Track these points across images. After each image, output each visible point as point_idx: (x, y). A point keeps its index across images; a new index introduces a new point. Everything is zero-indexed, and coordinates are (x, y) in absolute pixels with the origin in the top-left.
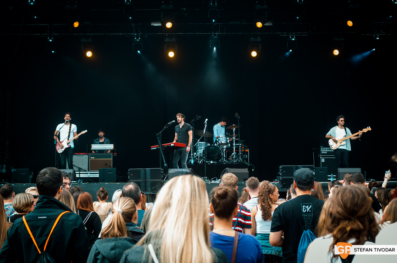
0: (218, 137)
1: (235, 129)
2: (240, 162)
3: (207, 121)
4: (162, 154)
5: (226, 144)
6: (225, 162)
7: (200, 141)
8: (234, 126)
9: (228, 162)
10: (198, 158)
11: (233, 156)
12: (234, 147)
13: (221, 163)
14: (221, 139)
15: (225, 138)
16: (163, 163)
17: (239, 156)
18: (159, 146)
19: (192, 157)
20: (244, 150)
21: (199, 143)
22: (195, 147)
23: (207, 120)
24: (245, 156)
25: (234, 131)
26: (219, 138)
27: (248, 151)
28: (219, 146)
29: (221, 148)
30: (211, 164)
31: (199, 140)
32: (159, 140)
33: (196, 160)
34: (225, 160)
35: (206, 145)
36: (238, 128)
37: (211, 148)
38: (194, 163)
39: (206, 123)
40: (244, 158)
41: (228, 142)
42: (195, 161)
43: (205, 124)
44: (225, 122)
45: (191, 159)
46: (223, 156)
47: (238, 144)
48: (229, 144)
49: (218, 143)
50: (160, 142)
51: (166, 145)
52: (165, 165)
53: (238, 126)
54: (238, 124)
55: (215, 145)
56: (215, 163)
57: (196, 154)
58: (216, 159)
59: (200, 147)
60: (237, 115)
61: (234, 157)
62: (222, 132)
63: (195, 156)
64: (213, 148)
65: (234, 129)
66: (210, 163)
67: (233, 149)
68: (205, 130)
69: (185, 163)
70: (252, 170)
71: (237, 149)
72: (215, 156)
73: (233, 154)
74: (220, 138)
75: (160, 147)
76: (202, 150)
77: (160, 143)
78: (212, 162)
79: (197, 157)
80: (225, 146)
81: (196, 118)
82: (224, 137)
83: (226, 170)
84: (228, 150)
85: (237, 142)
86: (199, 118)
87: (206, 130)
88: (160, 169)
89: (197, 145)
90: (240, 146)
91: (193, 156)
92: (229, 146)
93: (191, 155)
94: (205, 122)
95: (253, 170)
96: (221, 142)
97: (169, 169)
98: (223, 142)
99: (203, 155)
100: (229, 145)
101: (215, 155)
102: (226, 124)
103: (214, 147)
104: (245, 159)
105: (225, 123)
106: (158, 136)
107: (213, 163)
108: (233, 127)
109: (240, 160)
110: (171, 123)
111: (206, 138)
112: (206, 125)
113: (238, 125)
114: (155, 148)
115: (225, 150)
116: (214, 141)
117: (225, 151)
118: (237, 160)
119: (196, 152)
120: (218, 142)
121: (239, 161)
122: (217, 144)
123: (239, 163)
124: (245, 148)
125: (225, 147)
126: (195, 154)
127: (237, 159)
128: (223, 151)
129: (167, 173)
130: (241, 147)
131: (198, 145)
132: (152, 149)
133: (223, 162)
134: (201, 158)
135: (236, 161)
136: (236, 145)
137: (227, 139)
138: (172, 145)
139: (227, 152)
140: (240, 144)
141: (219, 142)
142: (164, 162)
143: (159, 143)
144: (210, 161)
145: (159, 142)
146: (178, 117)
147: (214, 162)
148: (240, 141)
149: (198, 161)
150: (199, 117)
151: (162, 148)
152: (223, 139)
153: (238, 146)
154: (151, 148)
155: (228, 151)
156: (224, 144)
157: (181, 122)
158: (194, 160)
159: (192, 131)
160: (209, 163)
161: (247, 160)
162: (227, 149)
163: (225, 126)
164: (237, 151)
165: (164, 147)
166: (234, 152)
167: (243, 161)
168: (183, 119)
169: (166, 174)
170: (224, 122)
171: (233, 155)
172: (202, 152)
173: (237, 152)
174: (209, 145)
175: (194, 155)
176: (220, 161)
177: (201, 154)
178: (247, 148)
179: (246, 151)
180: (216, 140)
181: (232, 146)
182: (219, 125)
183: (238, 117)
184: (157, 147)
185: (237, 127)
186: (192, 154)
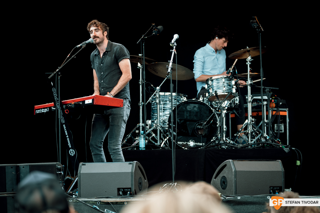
0: (207, 80)
1: (252, 58)
2: (263, 143)
3: (177, 41)
4: (62, 124)
5: (230, 96)
6: (225, 144)
7: (161, 90)
8: (249, 51)
9: (234, 144)
10: (156, 134)
11: (246, 128)
12: (250, 106)
13: (217, 145)
14: (215, 83)
15: (227, 82)
16: (66, 148)
17: (261, 128)
18: (55, 104)
19: (142, 132)
20: (274, 113)
21: (160, 96)
22: (150, 104)
23: (176, 36)
24: (279, 127)
25: (248, 64)
26: (210, 82)
27: (287, 114)
28: (211, 102)
29: (215, 108)
30: (190, 148)
31: (158, 88)
32: (54, 90)
33: (153, 138)
34: (226, 137)
35: (178, 101)
36: (259, 56)
37: (190, 107)
38: (147, 146)
39: (175, 44)
40: (276, 133)
41: (234, 91)
42: (149, 142)
43: (173, 49)
44: (224, 39)
45: (138, 135)
46: (221, 127)
47: (260, 98)
48: (234, 97)
49: (207, 95)
50: (58, 93)
51: (72, 101)
52: (72, 152)
53: (259, 51)
54: (258, 45)
55: (201, 99)
56: (200, 146)
57: (152, 122)
58: (203, 136)
59: (162, 106)
60: (255, 23)
61: (250, 129)
62: (216, 67)
63: (150, 128)
64: (195, 107)
65: (249, 58)
66: (187, 145)
67: (247, 109)
68: (171, 64)
69: (117, 145)
70: (296, 163)
71: (257, 109)
72: (200, 129)
73: (247, 121)
74: (212, 81)
75: (58, 107)
76: (167, 112)
77: (58, 97)
78: (192, 144)
79: (155, 131)
80: (226, 102)
81: (151, 32)
82: (224, 80)
83: (225, 166)
84: (234, 113)
85: (255, 90)
86: (159, 30)
87: (174, 62)
88: (55, 166)
89: (155, 99)
90: (265, 103)
91: (143, 128)
92: (237, 102)
93: (139, 126)
94: (173, 42)
95: (298, 163)
96: (216, 92)
97: (81, 164)
98: (220, 92)
99: (170, 127)
100: (237, 100)
101: (201, 125)
102: (226, 45)
103: (197, 106)
104: (278, 136)
105: (225, 42)
106: (53, 79)
107: (196, 147)
108: (247, 54)
109: (265, 138)
110: (84, 46)
111: (174, 82)
112: (174, 51)
113: (259, 48)
114: (45, 110)
115: (225, 111)
116: (199, 89)
117: (227, 115)
118: (256, 138)
119: (153, 118)
120: (209, 93)
121: (263, 140)
122: (204, 96)
123: (263, 146)
124: (277, 106)
125: (226, 104)
126: (149, 122)
127: (257, 135)
128: (220, 115)
129: (77, 174)
130: (267, 105)
131: (158, 101)
132: (38, 112)
133: (221, 144)
134: (165, 133)
135: (254, 140)
136: (254, 100)
137: (230, 85)
138: (88, 102)
139: (231, 118)
140: (265, 97)
141: (211, 91)
142: (69, 144)
143: (56, 98)
144: (188, 141)
145: (55, 95)
146: (93, 28)
147: (199, 144)
148: (264, 89)
149: (156, 141)
150: (159, 27)
151: (62, 109)
152: (221, 84)
153: (260, 100)
154: (33, 110)
155: (233, 116)
156: (224, 97)
157: (102, 42)
158: (146, 139)
159: (128, 61)
160: (183, 145)
161: (283, 136)
162: (229, 109)
163: (224, 48)
164: (258, 115)
165: (67, 107)
166: (250, 118)
167: (273, 141)
168: (106, 33)
169: (72, 176)
170: (220, 38)
171: (247, 124)
172: (166, 118)
173: (258, 118)
174: (185, 99)
175: (148, 127)
176: (214, 141)
177: (164, 122)
178: (282, 107)
179: (282, 113)
180: (203, 88)
181: (244, 100)
182: (209, 48)
183: (259, 27)
184: (50, 108)
185: (256, 54)
186: (141, 124)
